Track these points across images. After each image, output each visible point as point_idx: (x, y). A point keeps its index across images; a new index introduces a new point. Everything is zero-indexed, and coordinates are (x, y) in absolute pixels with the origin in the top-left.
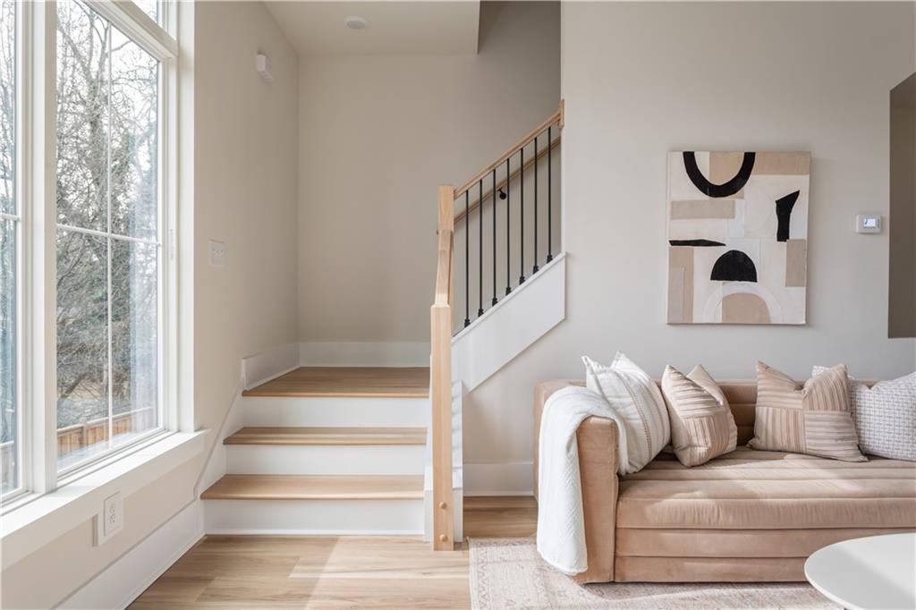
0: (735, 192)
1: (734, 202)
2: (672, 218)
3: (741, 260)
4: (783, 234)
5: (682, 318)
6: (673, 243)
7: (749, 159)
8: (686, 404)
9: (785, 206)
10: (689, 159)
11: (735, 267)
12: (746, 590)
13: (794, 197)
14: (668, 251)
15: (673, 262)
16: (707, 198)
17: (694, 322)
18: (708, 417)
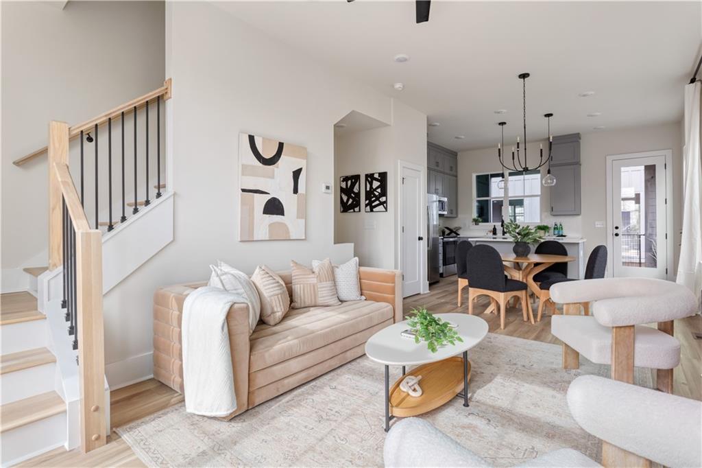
0: (274, 164)
1: (274, 171)
2: (243, 174)
3: (277, 203)
4: (296, 191)
5: (248, 239)
6: (244, 190)
7: (281, 145)
8: (269, 288)
9: (297, 174)
10: (251, 139)
11: (274, 207)
12: (312, 384)
13: (300, 170)
14: (240, 196)
15: (243, 203)
16: (261, 165)
17: (255, 239)
18: (281, 294)
